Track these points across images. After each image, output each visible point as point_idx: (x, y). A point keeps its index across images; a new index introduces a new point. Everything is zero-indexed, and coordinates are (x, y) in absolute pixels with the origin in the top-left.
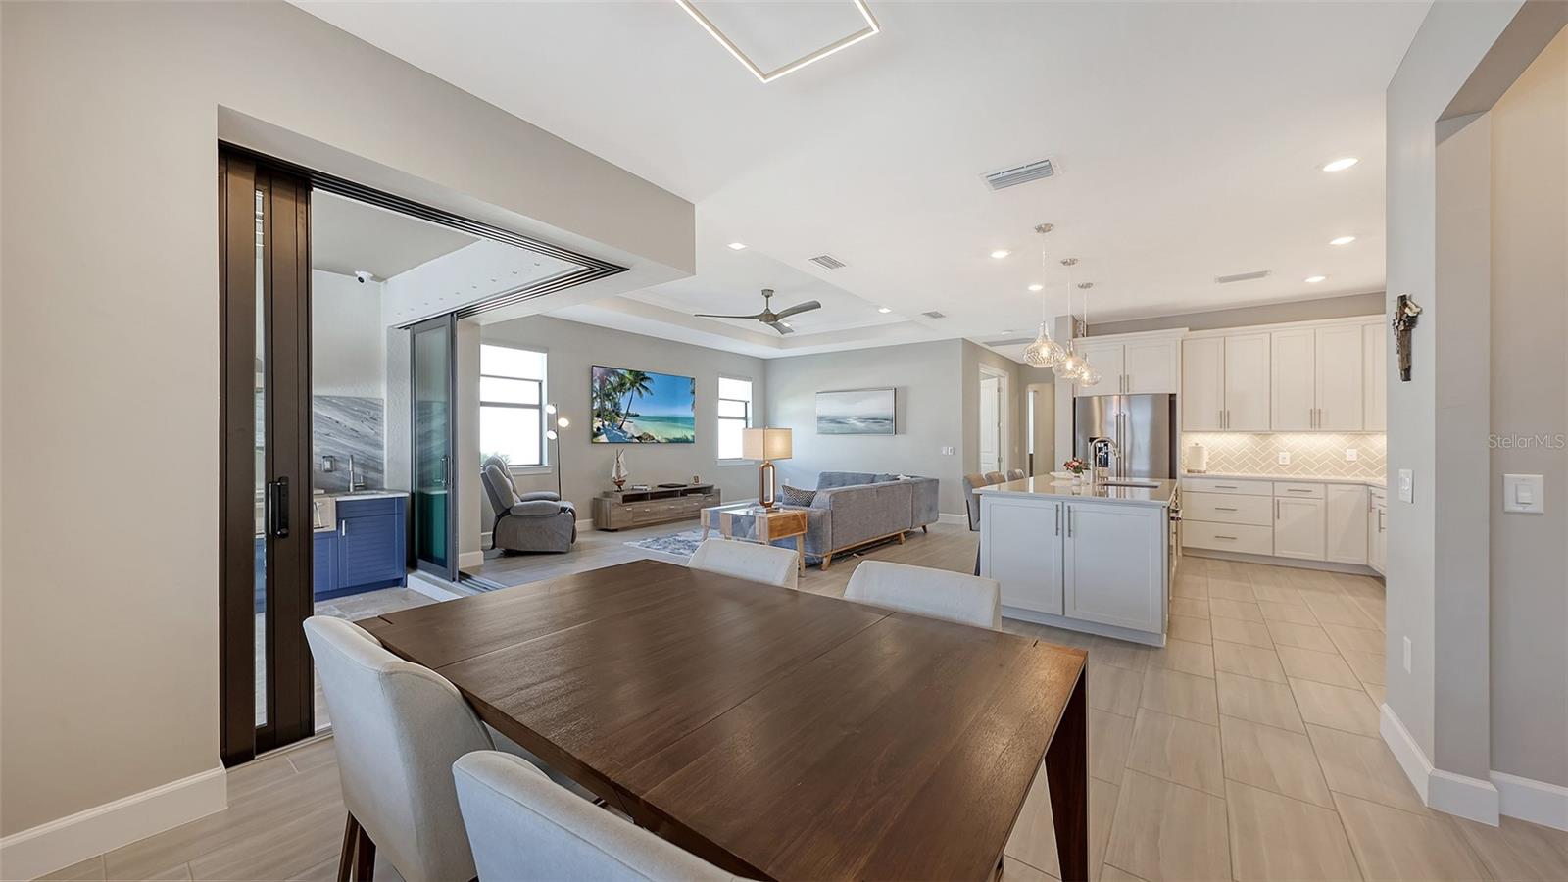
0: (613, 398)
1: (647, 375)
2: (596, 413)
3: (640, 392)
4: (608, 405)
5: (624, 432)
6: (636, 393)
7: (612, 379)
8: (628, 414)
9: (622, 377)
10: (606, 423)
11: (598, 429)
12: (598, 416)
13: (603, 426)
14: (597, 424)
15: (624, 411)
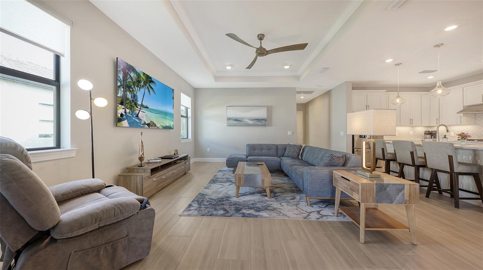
0: (133, 90)
1: (153, 80)
2: (120, 100)
3: (149, 91)
4: (129, 95)
5: (140, 120)
6: (147, 91)
7: (132, 75)
8: (142, 105)
9: (138, 75)
10: (128, 111)
11: (122, 115)
12: (122, 104)
13: (125, 112)
14: (121, 110)
15: (139, 103)
